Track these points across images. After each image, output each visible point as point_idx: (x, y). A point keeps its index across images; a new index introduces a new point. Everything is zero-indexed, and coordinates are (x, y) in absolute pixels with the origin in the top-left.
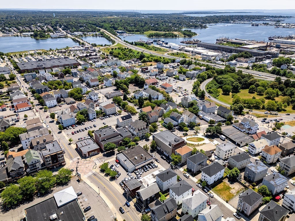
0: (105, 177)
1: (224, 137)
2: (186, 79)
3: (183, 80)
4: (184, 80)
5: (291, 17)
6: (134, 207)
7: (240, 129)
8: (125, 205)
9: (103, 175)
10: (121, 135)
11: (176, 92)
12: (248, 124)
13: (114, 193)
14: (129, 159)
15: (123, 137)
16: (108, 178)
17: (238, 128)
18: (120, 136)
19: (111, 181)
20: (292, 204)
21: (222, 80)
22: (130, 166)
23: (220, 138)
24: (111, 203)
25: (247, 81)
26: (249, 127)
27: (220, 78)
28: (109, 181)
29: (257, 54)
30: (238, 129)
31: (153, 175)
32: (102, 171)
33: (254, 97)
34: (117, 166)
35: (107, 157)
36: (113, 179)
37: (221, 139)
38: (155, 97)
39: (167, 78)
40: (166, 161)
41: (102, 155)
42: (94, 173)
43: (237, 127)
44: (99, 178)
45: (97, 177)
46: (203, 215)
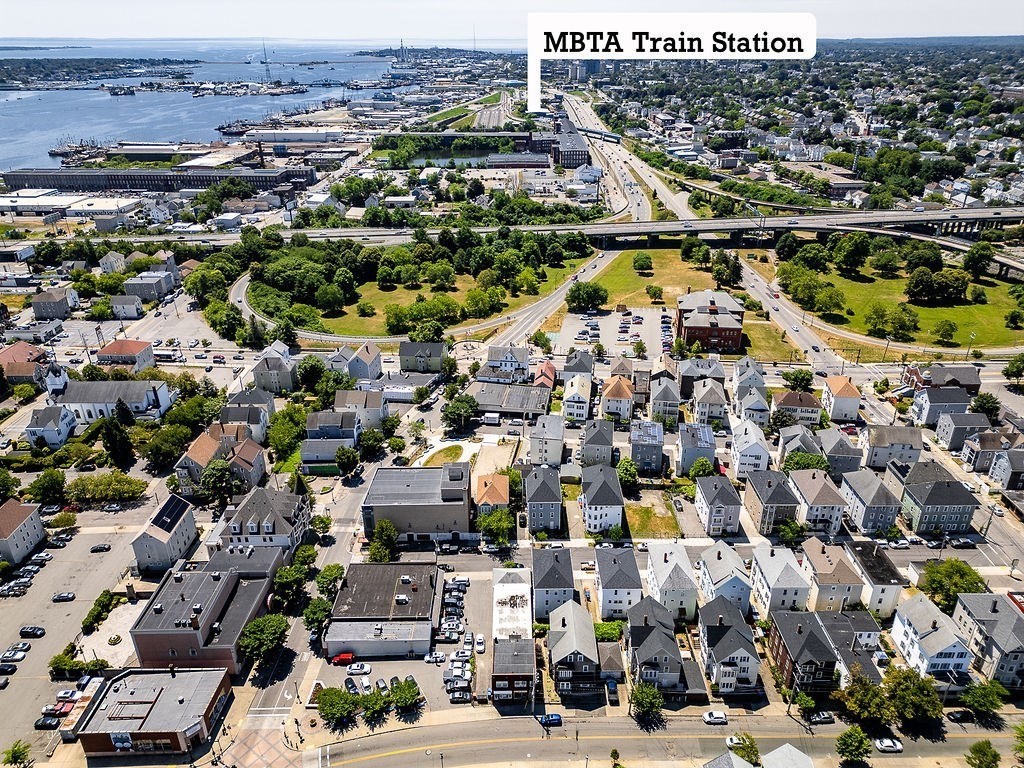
0: (377, 730)
1: (497, 415)
2: (145, 308)
3: (136, 315)
4: (141, 315)
5: (196, 62)
6: (572, 712)
7: (501, 380)
8: (548, 731)
9: (361, 730)
10: (247, 577)
11: (174, 361)
12: (509, 359)
13: (473, 736)
14: (387, 620)
15: (263, 576)
16: (393, 722)
17: (496, 380)
18: (245, 583)
19: (418, 719)
20: (757, 462)
21: (289, 276)
22: (415, 633)
23: (483, 423)
24: (513, 763)
25: (355, 261)
26: (516, 365)
27: (280, 271)
28: (412, 725)
29: (263, 181)
30: (498, 383)
31: (503, 603)
32: (342, 723)
33: (420, 296)
34: (364, 670)
35: (281, 679)
36: (410, 711)
37: (488, 425)
38: (143, 405)
39: (60, 326)
40: (464, 552)
41: (255, 689)
42: (324, 757)
43: (492, 379)
44: (366, 749)
45: (354, 751)
46: (729, 578)
